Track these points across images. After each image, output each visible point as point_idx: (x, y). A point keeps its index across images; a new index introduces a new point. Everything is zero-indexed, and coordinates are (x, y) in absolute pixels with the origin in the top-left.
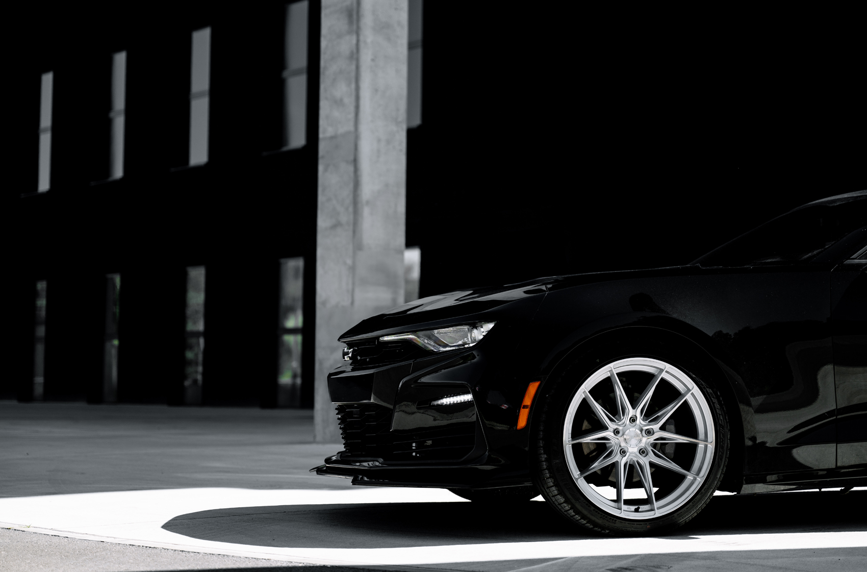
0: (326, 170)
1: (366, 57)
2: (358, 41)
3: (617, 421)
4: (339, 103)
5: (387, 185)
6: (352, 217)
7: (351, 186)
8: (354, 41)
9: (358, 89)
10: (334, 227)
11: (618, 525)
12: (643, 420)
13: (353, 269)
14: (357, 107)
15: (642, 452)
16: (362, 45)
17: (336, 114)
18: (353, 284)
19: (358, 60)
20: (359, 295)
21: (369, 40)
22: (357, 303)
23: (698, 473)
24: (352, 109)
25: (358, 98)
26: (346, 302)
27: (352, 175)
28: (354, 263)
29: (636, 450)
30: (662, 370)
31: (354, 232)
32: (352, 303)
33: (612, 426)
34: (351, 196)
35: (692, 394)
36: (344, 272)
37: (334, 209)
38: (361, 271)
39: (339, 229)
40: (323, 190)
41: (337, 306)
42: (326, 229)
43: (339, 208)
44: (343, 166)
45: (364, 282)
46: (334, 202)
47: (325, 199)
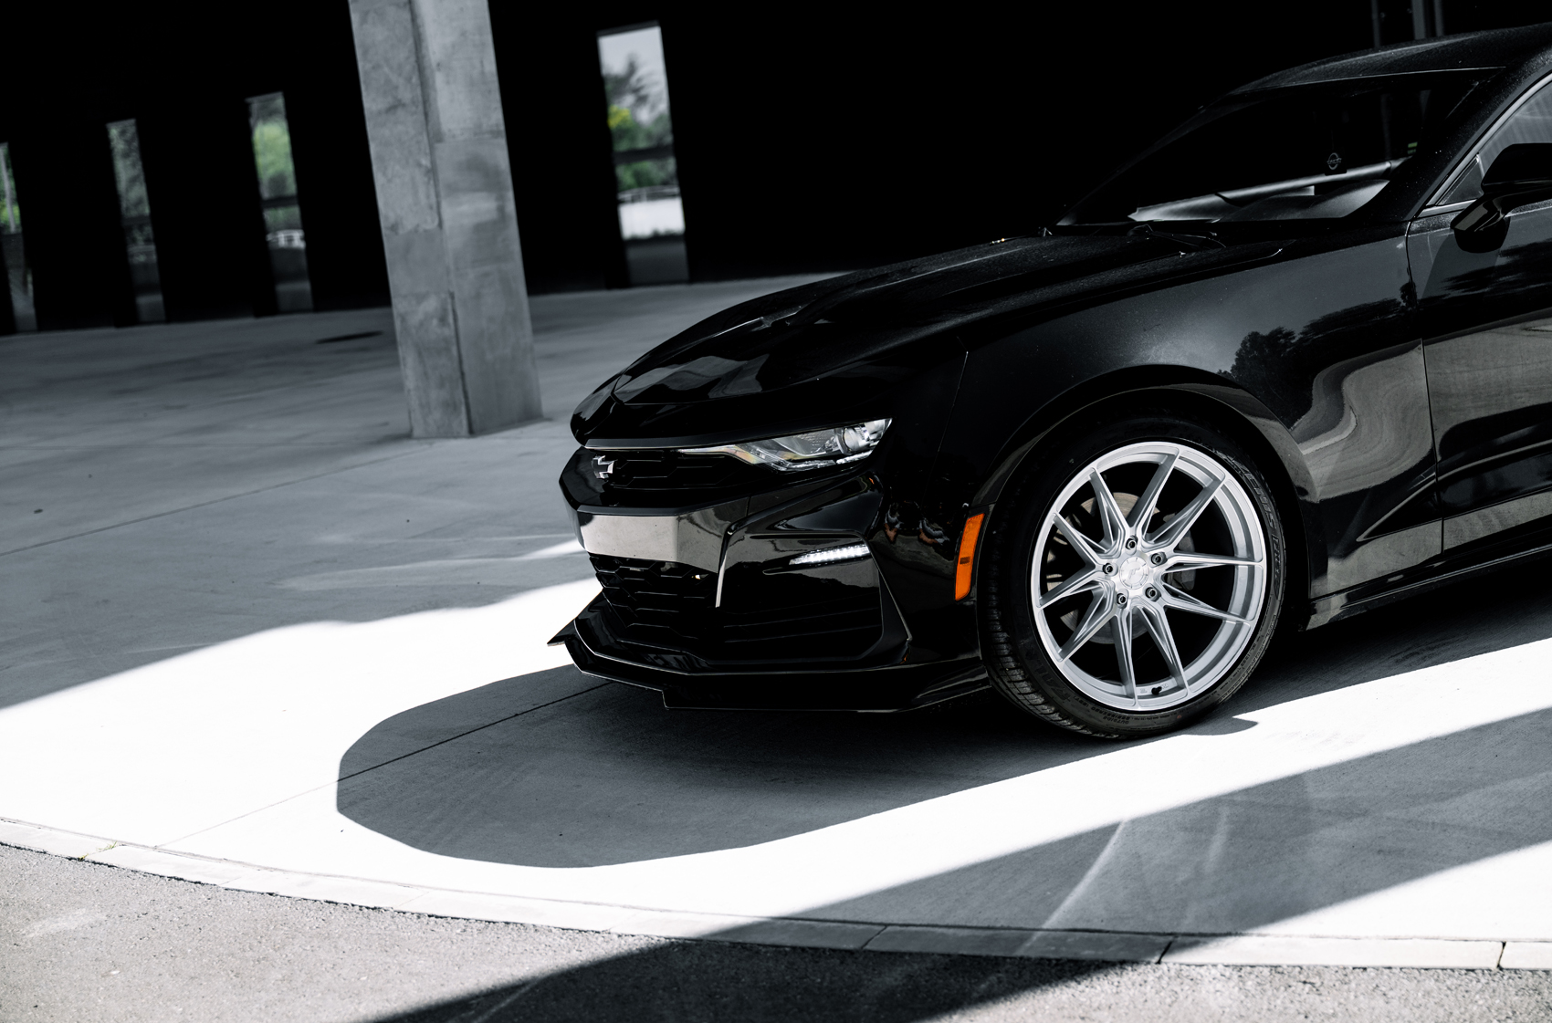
0: (363, 21)
3: (1106, 551)
5: (463, 34)
6: (419, 91)
7: (411, 42)
10: (392, 109)
11: (1132, 724)
12: (1146, 540)
13: (432, 172)
15: (1152, 593)
18: (437, 195)
20: (448, 212)
22: (447, 224)
23: (1244, 614)
26: (431, 224)
27: (409, 26)
28: (433, 162)
29: (1141, 592)
30: (1172, 457)
31: (426, 115)
32: (440, 225)
33: (1099, 561)
34: (413, 59)
35: (1224, 488)
36: (420, 178)
37: (388, 81)
38: (446, 174)
39: (400, 113)
40: (365, 53)
41: (416, 230)
42: (379, 113)
43: (395, 79)
44: (392, 12)
45: (454, 190)
46: (386, 69)
47: (369, 66)
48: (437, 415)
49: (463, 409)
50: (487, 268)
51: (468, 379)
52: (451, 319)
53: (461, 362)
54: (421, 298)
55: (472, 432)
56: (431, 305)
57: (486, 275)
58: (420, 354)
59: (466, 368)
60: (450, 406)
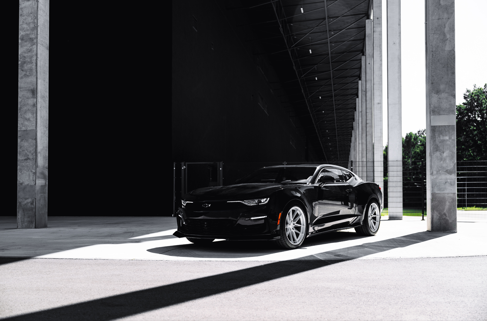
0: (22, 140)
1: (39, 106)
2: (37, 101)
4: (29, 120)
6: (35, 157)
7: (35, 146)
8: (35, 101)
9: (36, 116)
10: (26, 159)
11: (294, 247)
12: (293, 221)
14: (36, 122)
15: (293, 229)
16: (38, 102)
17: (26, 123)
18: (36, 178)
19: (37, 107)
20: (37, 182)
21: (39, 101)
22: (37, 184)
23: (302, 234)
24: (34, 122)
25: (36, 119)
27: (35, 144)
28: (36, 171)
30: (298, 209)
32: (35, 184)
33: (289, 223)
34: (34, 150)
35: (302, 215)
36: (31, 174)
37: (26, 154)
38: (38, 174)
39: (29, 161)
40: (21, 147)
41: (28, 185)
42: (22, 160)
43: (28, 153)
44: (30, 140)
45: (39, 178)
46: (26, 151)
47: (21, 150)
48: (26, 224)
49: (34, 223)
50: (42, 194)
51: (36, 216)
52: (34, 204)
53: (35, 213)
54: (26, 199)
55: (36, 228)
56: (29, 200)
57: (42, 196)
58: (23, 210)
59: (36, 214)
60: (31, 222)
